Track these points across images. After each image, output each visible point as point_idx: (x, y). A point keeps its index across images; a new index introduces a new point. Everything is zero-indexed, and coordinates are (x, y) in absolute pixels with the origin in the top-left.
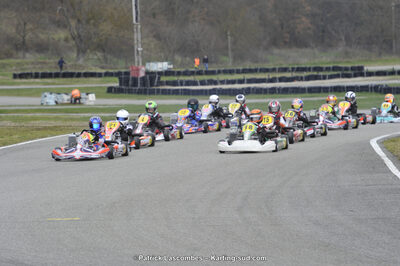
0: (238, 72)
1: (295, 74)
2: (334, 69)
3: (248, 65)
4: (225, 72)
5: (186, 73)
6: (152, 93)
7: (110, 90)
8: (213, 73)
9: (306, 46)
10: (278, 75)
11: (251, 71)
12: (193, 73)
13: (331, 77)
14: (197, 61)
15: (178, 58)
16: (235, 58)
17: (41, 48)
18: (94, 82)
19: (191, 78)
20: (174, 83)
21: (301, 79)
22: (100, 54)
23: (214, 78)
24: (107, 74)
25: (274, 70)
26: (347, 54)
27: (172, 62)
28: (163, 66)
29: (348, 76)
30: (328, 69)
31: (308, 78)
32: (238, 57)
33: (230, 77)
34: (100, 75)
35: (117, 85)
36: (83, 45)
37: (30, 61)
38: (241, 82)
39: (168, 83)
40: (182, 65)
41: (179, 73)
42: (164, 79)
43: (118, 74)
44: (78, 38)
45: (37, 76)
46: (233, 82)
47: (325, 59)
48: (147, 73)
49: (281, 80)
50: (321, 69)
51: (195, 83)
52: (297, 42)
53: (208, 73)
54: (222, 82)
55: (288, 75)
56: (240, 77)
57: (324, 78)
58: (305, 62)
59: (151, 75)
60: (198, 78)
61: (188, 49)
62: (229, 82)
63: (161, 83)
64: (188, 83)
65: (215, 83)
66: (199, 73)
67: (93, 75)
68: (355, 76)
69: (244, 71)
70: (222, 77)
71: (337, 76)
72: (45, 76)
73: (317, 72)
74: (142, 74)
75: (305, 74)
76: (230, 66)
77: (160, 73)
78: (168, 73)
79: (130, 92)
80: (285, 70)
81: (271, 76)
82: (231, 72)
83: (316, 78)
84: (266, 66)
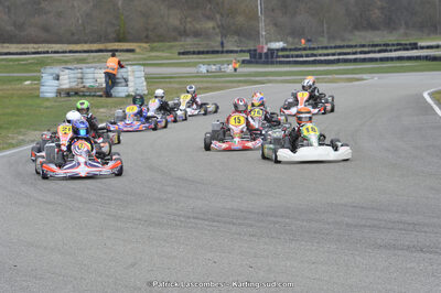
0: (331, 48)
1: (370, 49)
2: (398, 44)
3: (339, 43)
4: (322, 48)
5: (296, 49)
6: (272, 63)
7: (243, 62)
8: (314, 49)
9: (378, 29)
10: (359, 50)
11: (340, 47)
12: (300, 49)
13: (395, 50)
14: (303, 41)
15: (290, 39)
16: (329, 38)
17: (197, 34)
18: (231, 57)
19: (299, 53)
20: (288, 56)
21: (375, 52)
22: (236, 38)
23: (315, 52)
24: (241, 51)
25: (356, 46)
26: (406, 34)
27: (286, 42)
28: (280, 45)
29: (407, 49)
30: (393, 45)
31: (380, 52)
32: (332, 38)
33: (326, 52)
34: (236, 52)
35: (248, 58)
36: (225, 31)
37: (189, 43)
38: (334, 55)
39: (283, 56)
40: (293, 44)
41: (291, 50)
42: (280, 53)
43: (249, 51)
44: (221, 27)
45: (194, 53)
46: (328, 55)
47: (392, 38)
48: (269, 49)
49: (361, 53)
50: (388, 45)
51: (302, 56)
52: (372, 27)
53: (310, 49)
54: (320, 55)
55: (366, 49)
56: (333, 51)
57: (391, 51)
58: (377, 40)
59: (271, 51)
60: (304, 53)
61: (296, 33)
62: (325, 55)
63: (279, 57)
64: (297, 56)
65: (315, 55)
66: (305, 49)
67: (232, 52)
68: (412, 49)
69: (335, 47)
70: (320, 52)
71: (400, 50)
72: (199, 53)
73: (386, 47)
74: (265, 51)
75: (377, 49)
76: (325, 44)
77: (278, 50)
78: (283, 49)
79: (257, 63)
80: (363, 46)
81: (354, 50)
82: (326, 48)
83: (385, 51)
84: (351, 43)
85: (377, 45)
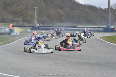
0: (54, 26)
2: (72, 26)
4: (51, 26)
5: (44, 26)
6: (39, 30)
7: (31, 29)
8: (49, 27)
12: (45, 26)
17: (17, 21)
18: (27, 28)
19: (46, 27)
20: (43, 28)
22: (28, 23)
23: (50, 27)
24: (30, 26)
26: (73, 24)
29: (75, 28)
30: (70, 27)
34: (28, 26)
35: (32, 28)
36: (24, 21)
37: (15, 24)
39: (41, 28)
41: (43, 26)
43: (32, 26)
50: (69, 26)
51: (46, 28)
53: (48, 26)
60: (47, 27)
61: (43, 23)
63: (40, 28)
67: (27, 26)
69: (55, 26)
70: (51, 27)
71: (72, 28)
73: (68, 27)
74: (37, 26)
75: (66, 27)
78: (41, 26)
80: (62, 26)
85: (66, 26)
